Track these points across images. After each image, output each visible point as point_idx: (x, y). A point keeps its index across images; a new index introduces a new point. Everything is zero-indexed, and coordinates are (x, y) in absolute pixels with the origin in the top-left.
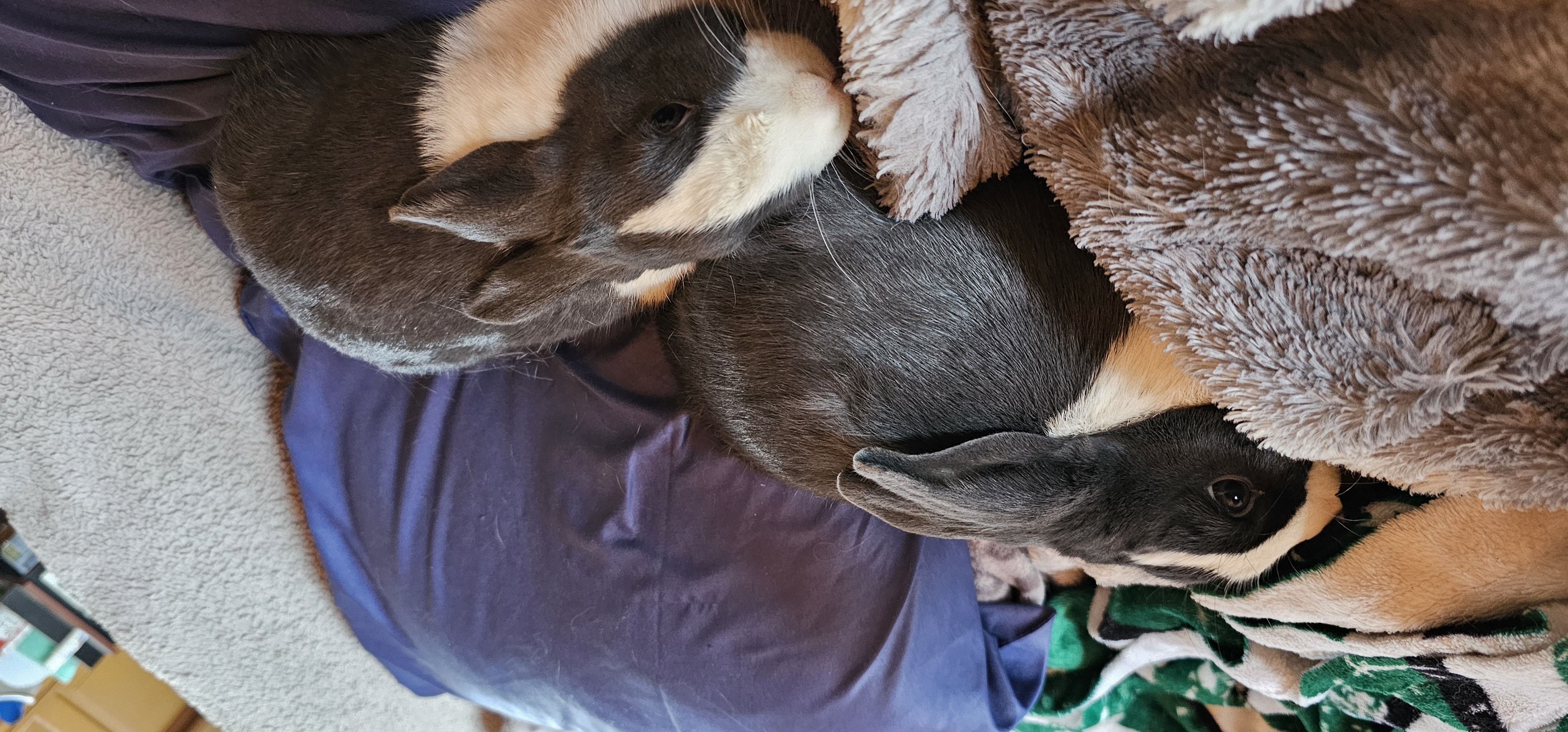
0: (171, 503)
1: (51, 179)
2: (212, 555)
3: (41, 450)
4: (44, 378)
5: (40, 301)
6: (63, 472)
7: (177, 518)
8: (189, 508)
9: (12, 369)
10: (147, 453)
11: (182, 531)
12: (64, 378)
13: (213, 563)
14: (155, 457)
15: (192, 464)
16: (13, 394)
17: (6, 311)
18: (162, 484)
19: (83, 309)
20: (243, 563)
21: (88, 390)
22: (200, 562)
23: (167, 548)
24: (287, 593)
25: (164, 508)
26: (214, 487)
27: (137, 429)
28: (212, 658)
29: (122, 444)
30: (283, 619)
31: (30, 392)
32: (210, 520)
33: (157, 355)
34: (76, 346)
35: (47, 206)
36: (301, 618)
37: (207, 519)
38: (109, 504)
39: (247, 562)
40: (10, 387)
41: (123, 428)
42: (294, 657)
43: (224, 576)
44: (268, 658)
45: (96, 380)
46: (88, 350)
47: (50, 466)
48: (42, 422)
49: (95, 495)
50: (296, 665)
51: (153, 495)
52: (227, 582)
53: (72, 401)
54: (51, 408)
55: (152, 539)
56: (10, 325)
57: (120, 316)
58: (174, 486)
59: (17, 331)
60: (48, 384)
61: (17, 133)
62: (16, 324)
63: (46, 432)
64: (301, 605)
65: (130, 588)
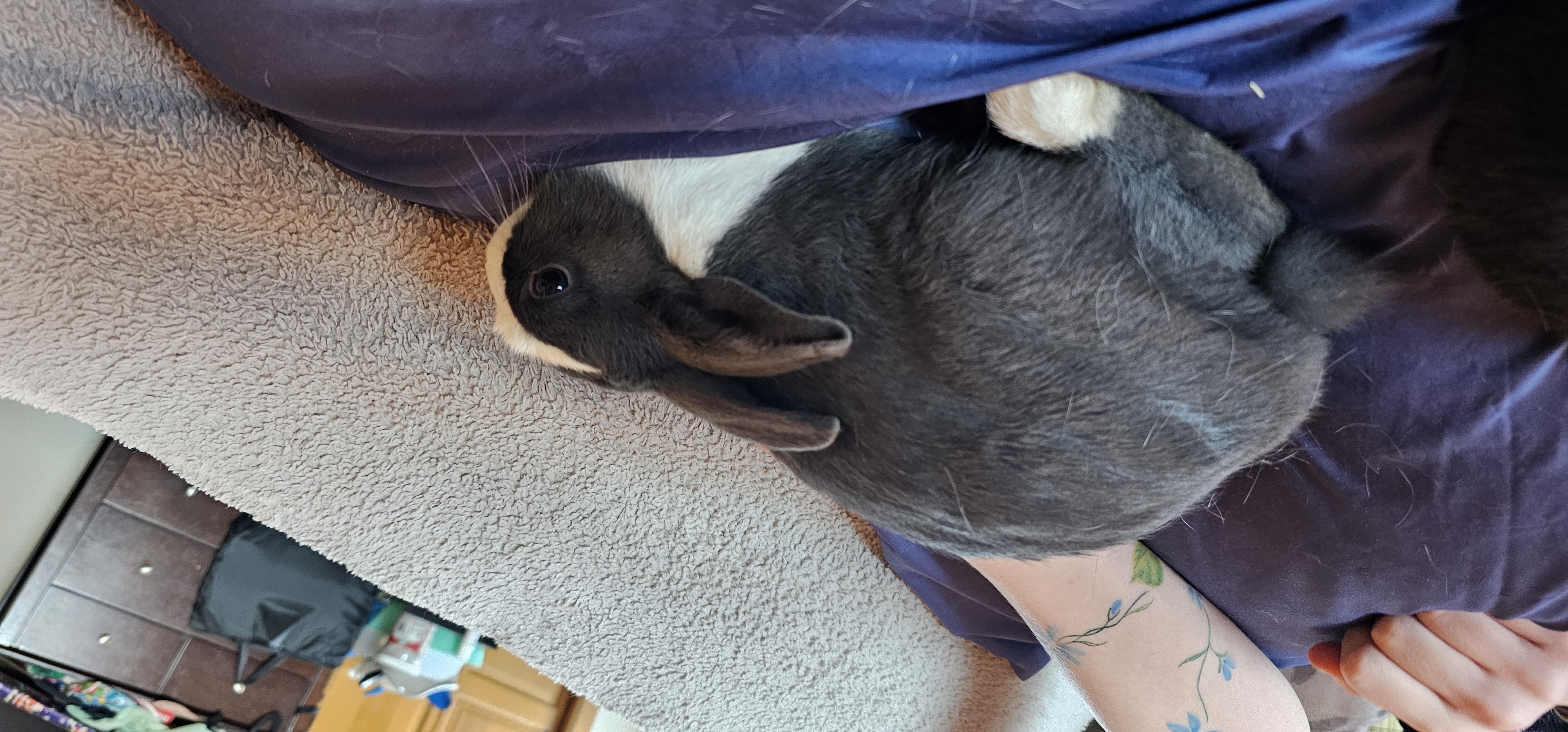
0: (685, 579)
1: (459, 272)
2: (741, 614)
3: (535, 564)
4: (519, 490)
5: (496, 412)
6: (562, 579)
7: (696, 591)
8: (705, 579)
9: (484, 491)
10: (646, 534)
11: (703, 601)
12: (539, 484)
13: (744, 624)
14: (654, 536)
15: (695, 528)
16: (493, 519)
17: (462, 430)
18: (671, 563)
19: (543, 404)
20: (773, 614)
21: (566, 488)
22: (730, 627)
23: (691, 623)
24: (827, 631)
25: (680, 586)
26: (724, 545)
27: (630, 512)
28: (759, 721)
29: (617, 536)
30: (827, 657)
31: (508, 511)
32: (729, 585)
33: (634, 428)
34: (545, 443)
35: (464, 303)
36: (847, 652)
37: (726, 585)
38: (620, 600)
39: (779, 612)
40: (488, 511)
41: (614, 518)
42: (849, 693)
43: (757, 634)
44: (820, 703)
45: (572, 474)
46: (559, 444)
47: (549, 578)
48: (528, 539)
49: (599, 595)
50: (852, 701)
51: (666, 577)
52: (763, 639)
53: (554, 504)
54: (534, 521)
55: (674, 618)
56: (470, 443)
57: (583, 398)
58: (684, 559)
59: (478, 447)
60: (524, 495)
61: (410, 233)
62: (476, 440)
63: (536, 547)
64: (843, 637)
65: (659, 676)
